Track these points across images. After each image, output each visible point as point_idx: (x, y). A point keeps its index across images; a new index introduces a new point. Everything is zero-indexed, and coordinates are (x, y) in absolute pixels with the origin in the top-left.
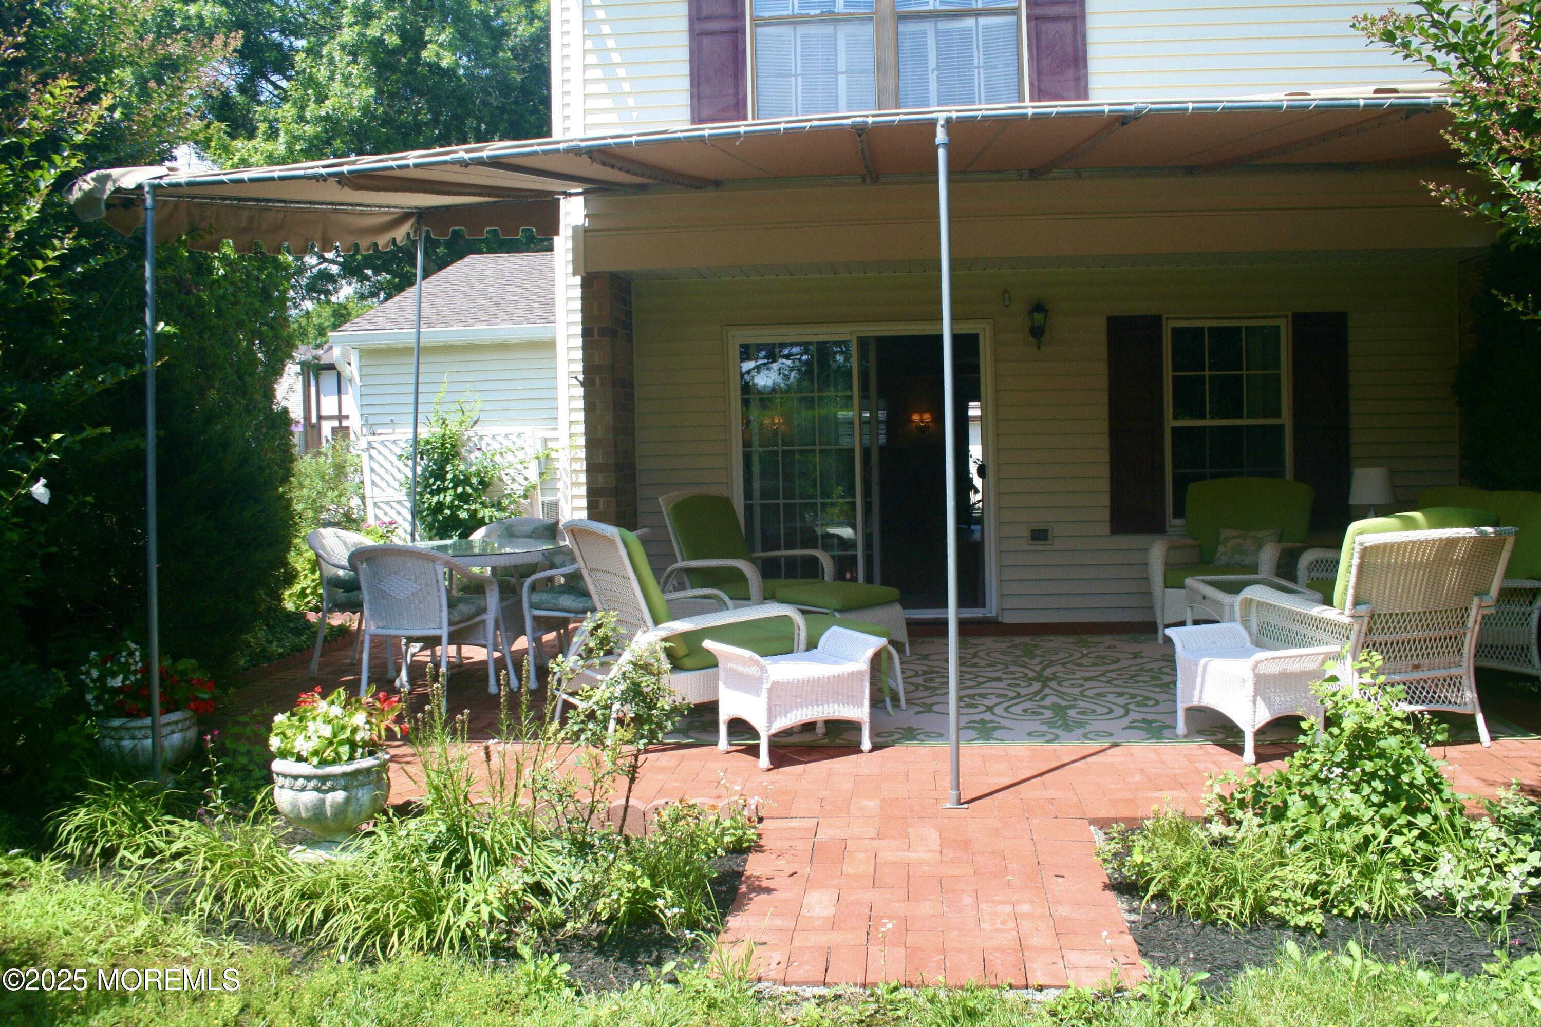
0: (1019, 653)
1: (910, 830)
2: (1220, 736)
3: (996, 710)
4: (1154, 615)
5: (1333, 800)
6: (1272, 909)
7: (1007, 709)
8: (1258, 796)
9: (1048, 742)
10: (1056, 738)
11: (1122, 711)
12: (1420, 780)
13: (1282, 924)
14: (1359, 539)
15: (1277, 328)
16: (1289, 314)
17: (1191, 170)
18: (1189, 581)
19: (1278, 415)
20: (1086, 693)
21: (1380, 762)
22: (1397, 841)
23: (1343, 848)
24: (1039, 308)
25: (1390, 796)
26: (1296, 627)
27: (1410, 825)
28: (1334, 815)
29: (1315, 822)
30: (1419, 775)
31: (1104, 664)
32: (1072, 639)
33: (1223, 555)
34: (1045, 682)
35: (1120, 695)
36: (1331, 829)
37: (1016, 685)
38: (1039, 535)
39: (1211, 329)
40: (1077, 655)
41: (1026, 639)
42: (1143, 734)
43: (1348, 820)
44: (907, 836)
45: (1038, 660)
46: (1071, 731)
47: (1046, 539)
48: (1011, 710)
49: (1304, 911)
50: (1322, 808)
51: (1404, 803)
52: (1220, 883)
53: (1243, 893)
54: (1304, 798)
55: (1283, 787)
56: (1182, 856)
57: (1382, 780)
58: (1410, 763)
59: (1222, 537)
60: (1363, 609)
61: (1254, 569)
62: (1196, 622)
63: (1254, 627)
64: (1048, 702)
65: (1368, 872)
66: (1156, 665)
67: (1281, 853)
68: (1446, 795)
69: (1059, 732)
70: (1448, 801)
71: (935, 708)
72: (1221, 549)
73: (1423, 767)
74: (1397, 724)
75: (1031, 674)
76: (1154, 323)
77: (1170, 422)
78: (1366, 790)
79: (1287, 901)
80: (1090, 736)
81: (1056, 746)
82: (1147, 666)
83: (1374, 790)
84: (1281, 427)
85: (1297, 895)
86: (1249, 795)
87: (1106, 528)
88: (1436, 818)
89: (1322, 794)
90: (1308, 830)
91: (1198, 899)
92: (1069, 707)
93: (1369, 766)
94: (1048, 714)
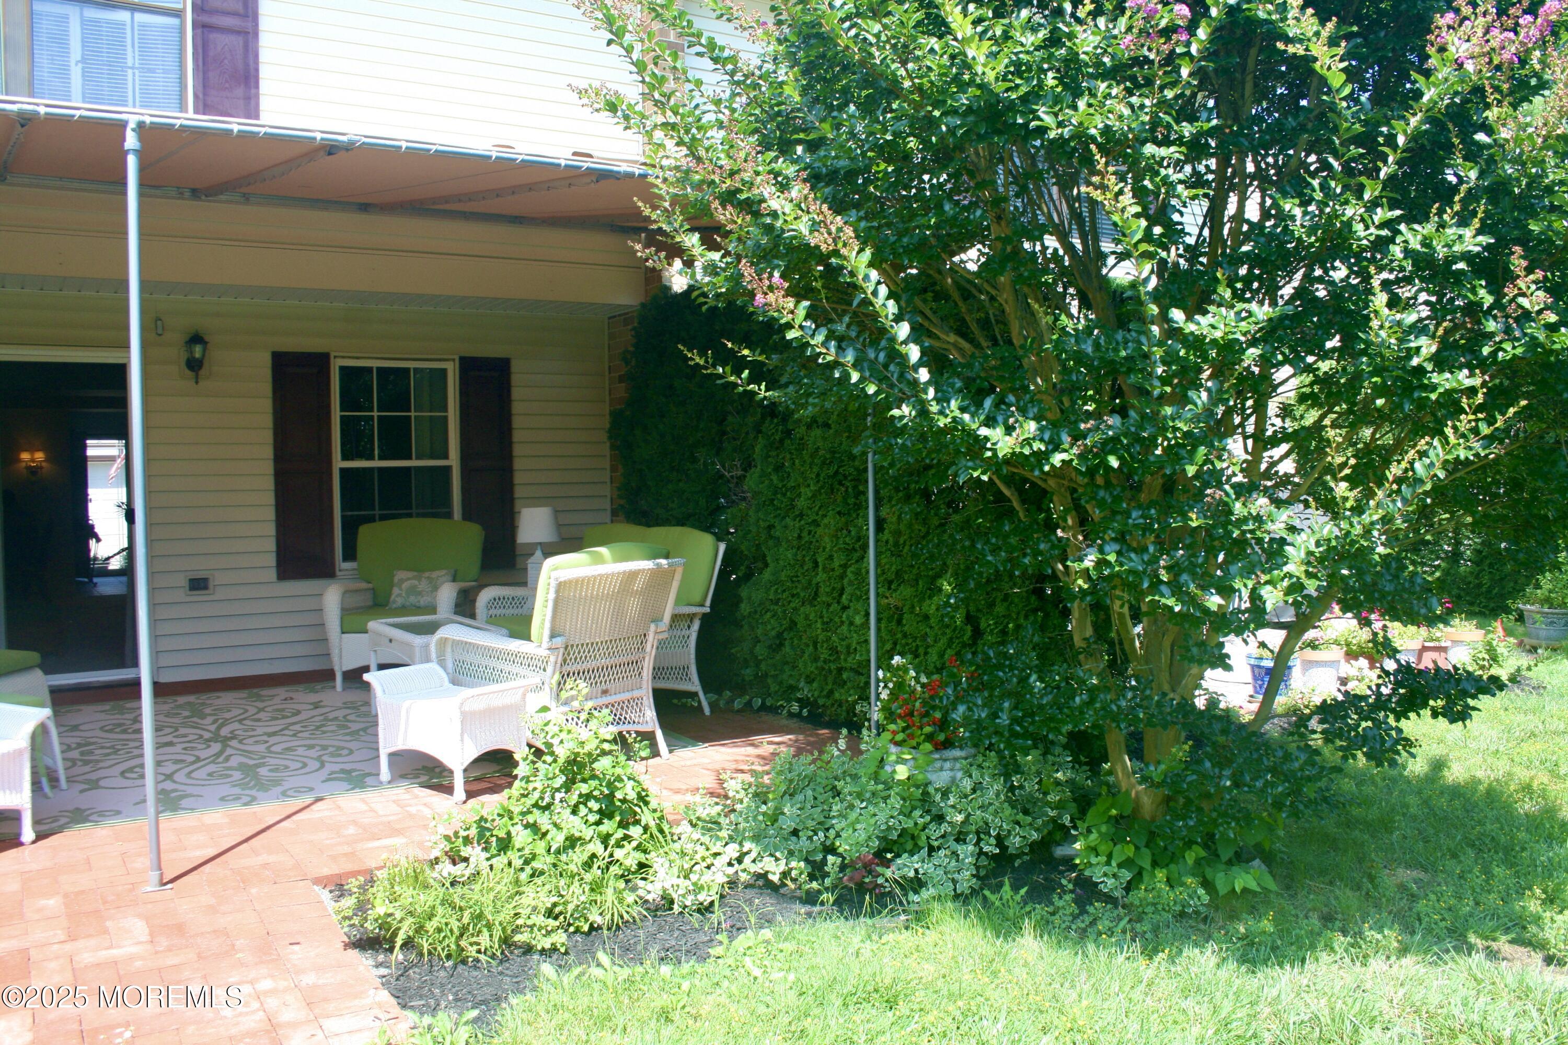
0: (187, 713)
1: (108, 924)
2: (424, 778)
3: (177, 777)
4: (331, 662)
5: (556, 825)
6: (518, 938)
7: (189, 775)
8: (482, 830)
9: (245, 804)
10: (253, 800)
11: (317, 764)
12: (632, 795)
13: (528, 949)
14: (554, 574)
15: (444, 372)
16: (457, 358)
17: (365, 207)
18: (372, 625)
19: (446, 457)
20: (273, 749)
21: (594, 783)
22: (619, 854)
23: (573, 868)
24: (196, 339)
25: (605, 814)
26: (493, 663)
27: (626, 838)
28: (557, 839)
29: (540, 847)
30: (628, 791)
31: (284, 717)
32: (243, 694)
33: (398, 596)
34: (225, 741)
35: (311, 747)
36: (558, 852)
37: (193, 748)
38: (198, 584)
39: (379, 369)
40: (252, 710)
41: (192, 698)
42: (345, 785)
43: (572, 842)
44: (106, 931)
45: (209, 720)
46: (267, 790)
47: (206, 588)
48: (193, 775)
49: (549, 933)
50: (545, 834)
51: (618, 818)
52: (466, 920)
53: (489, 926)
54: (527, 826)
55: (506, 819)
56: (425, 900)
57: (596, 799)
58: (621, 780)
59: (396, 580)
60: (559, 641)
61: (433, 610)
62: (382, 667)
63: (450, 665)
64: (234, 762)
65: (596, 887)
66: (340, 714)
67: (517, 882)
68: (653, 805)
69: (253, 792)
70: (655, 811)
71: (102, 783)
72: (396, 591)
73: (632, 783)
74: (606, 746)
75: (207, 735)
76: (321, 361)
77: (339, 463)
78: (583, 810)
79: (532, 927)
80: (290, 793)
81: (255, 808)
82: (331, 716)
83: (590, 810)
84: (448, 469)
85: (539, 920)
86: (473, 832)
87: (272, 574)
88: (646, 828)
89: (543, 821)
90: (534, 856)
91: (447, 941)
92: (258, 766)
93: (584, 788)
94: (237, 775)
